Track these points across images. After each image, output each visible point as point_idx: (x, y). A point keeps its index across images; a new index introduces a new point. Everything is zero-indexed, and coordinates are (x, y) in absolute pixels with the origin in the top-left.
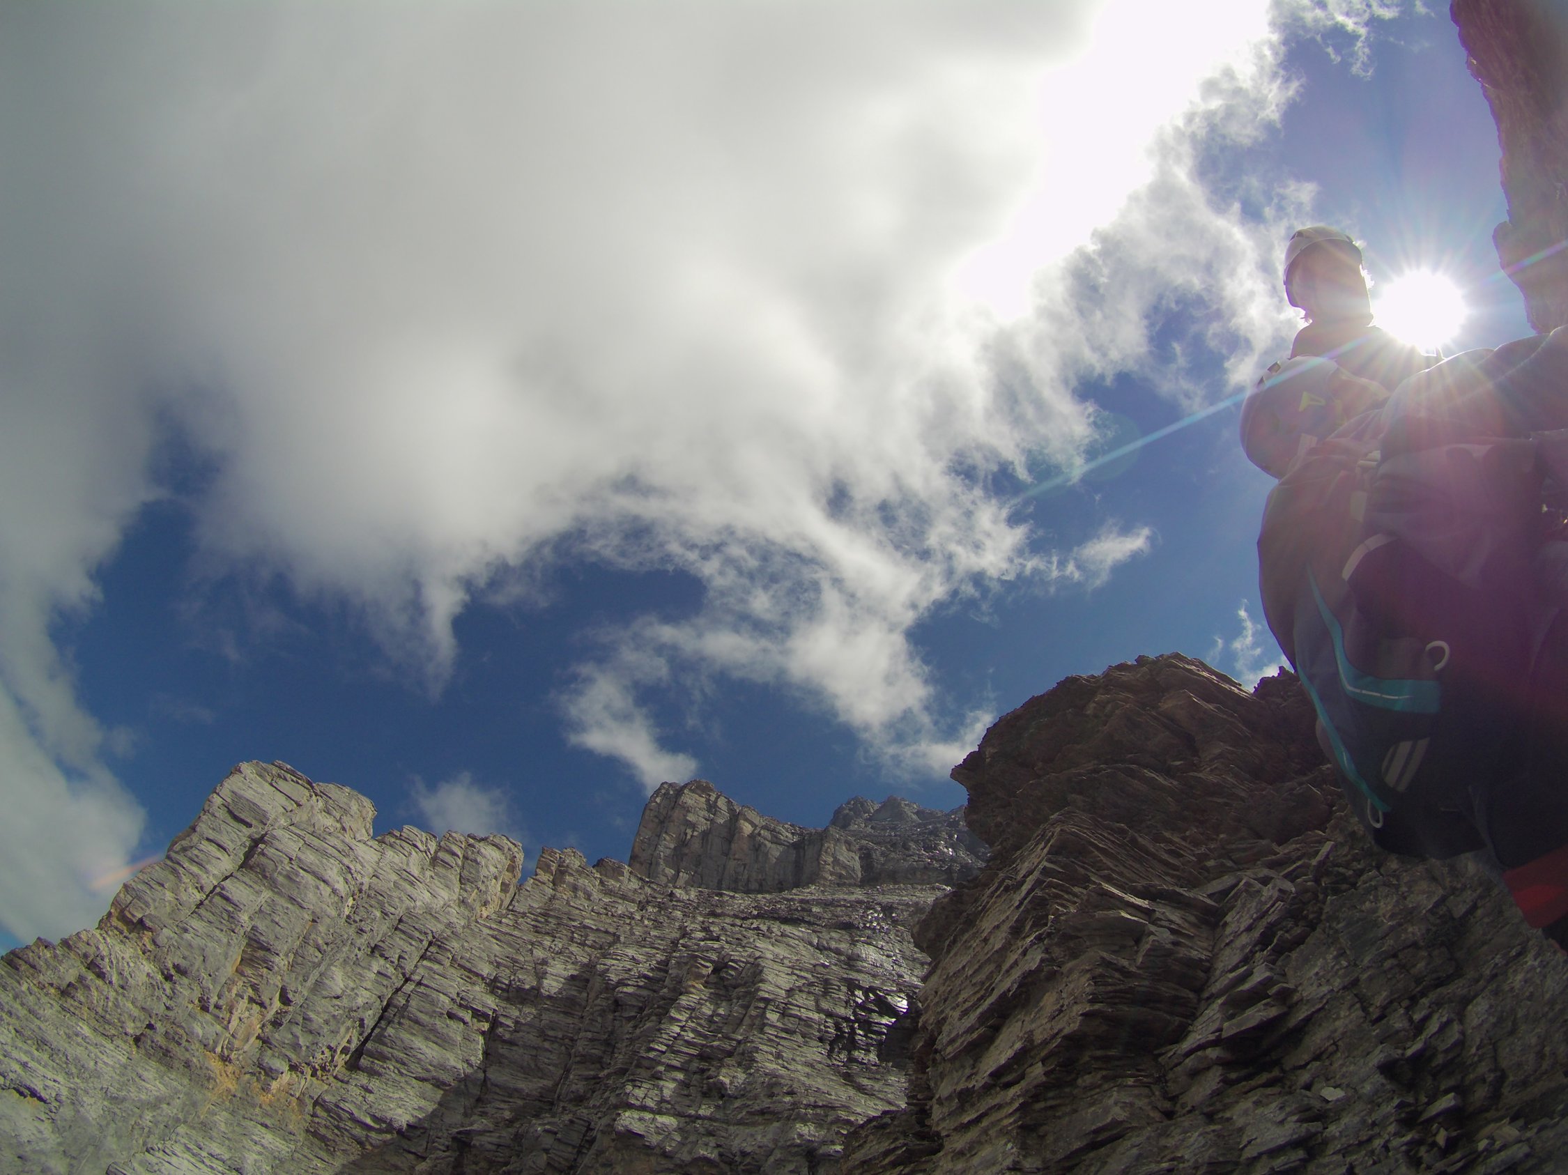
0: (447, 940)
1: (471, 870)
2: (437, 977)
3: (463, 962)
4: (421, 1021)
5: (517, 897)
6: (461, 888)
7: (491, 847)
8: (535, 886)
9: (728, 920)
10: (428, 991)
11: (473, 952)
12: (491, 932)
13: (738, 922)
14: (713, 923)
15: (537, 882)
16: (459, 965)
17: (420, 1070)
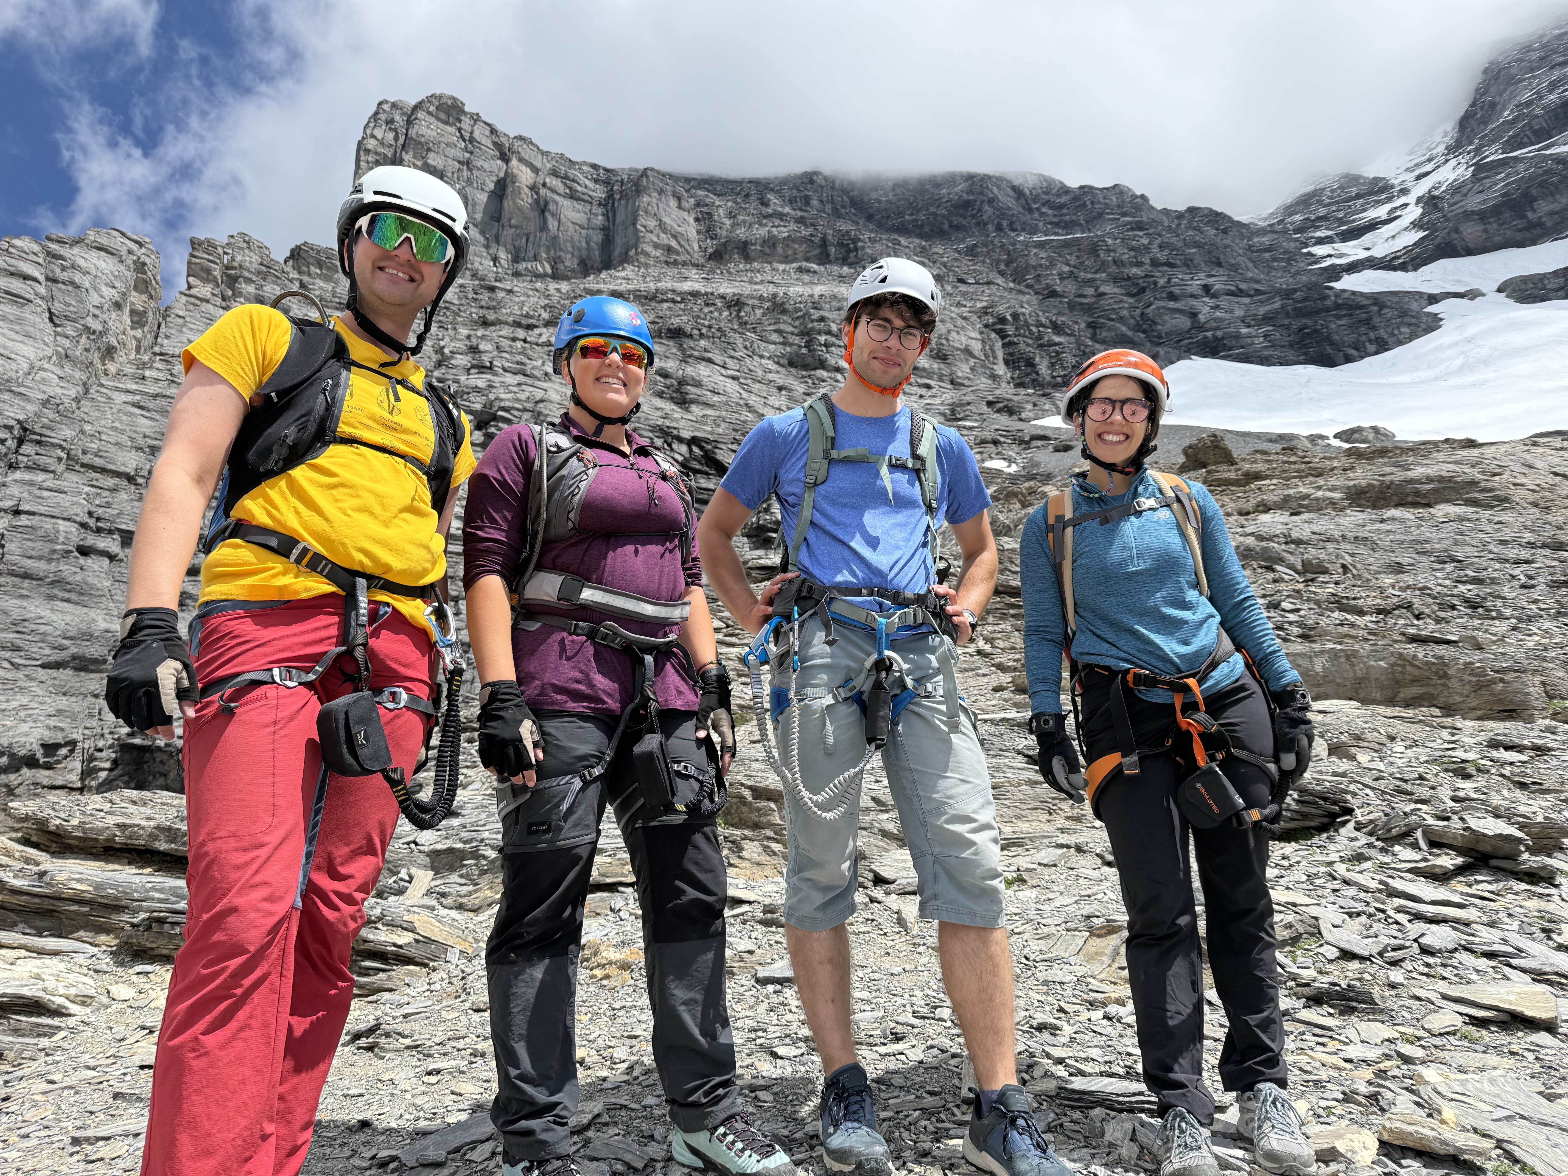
0: (50, 429)
1: (67, 299)
2: (45, 494)
3: (86, 459)
4: (34, 571)
5: (163, 329)
6: (57, 334)
7: (94, 253)
8: (191, 307)
9: (506, 331)
10: (35, 521)
11: (103, 437)
12: (130, 398)
13: (521, 333)
14: (483, 337)
15: (193, 300)
16: (83, 465)
17: (48, 651)
